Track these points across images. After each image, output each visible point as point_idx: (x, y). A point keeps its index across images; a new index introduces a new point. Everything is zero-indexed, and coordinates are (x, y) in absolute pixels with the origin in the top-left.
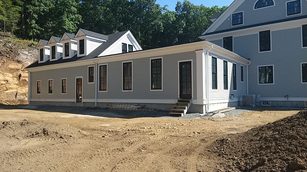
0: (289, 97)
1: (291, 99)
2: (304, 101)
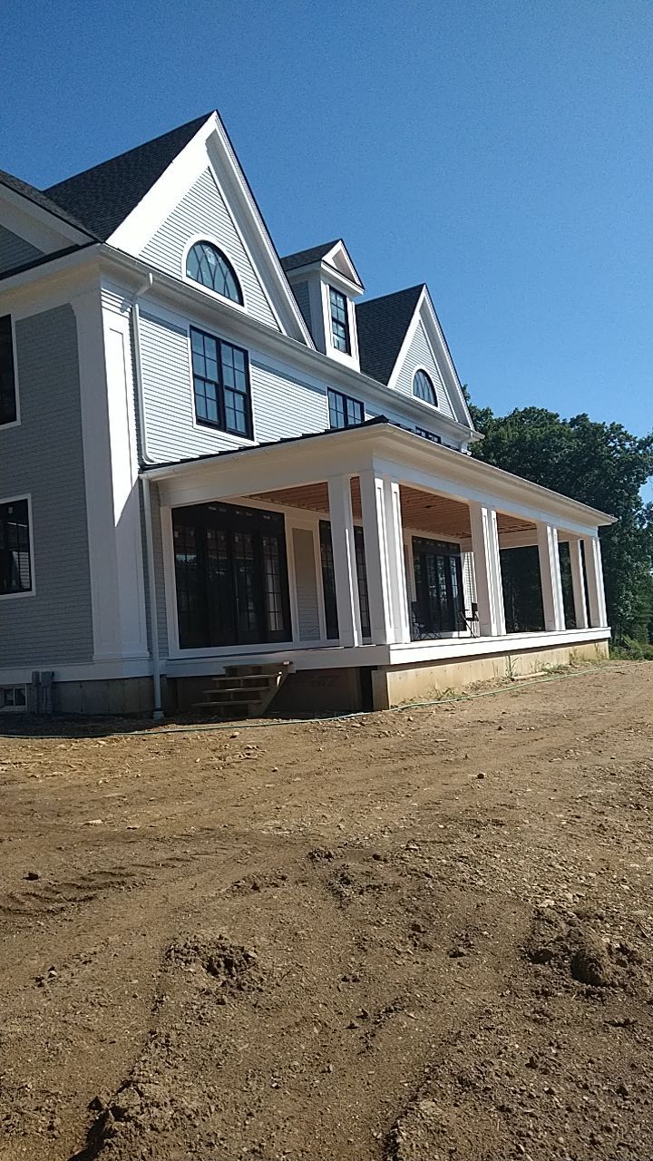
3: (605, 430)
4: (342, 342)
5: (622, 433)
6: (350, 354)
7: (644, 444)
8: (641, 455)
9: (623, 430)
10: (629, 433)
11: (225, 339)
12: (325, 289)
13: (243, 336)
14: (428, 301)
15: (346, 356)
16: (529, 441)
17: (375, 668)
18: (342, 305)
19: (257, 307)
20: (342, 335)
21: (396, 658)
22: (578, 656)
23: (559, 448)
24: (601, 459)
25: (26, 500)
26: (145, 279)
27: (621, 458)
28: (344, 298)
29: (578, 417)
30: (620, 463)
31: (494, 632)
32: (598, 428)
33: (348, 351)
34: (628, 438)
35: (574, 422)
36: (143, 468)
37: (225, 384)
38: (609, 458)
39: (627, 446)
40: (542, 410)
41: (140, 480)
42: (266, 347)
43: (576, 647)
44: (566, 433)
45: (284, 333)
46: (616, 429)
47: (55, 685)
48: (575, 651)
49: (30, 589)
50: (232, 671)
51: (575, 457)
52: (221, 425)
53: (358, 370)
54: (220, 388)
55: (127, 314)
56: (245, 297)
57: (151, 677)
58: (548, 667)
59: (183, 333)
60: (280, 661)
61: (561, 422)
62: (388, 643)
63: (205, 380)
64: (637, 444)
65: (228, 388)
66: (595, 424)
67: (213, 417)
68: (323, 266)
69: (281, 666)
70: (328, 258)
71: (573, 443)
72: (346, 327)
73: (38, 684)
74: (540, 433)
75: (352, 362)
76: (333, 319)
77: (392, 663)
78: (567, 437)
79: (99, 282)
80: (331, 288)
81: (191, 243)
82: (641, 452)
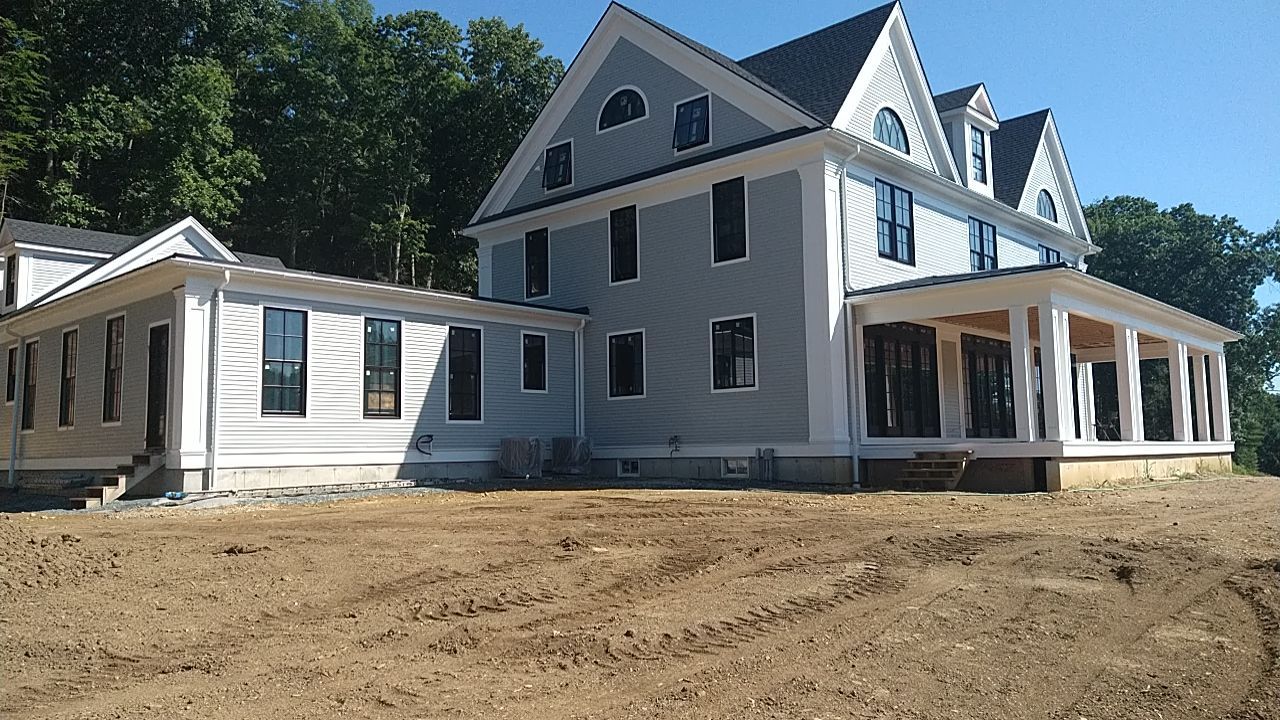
0: (681, 443)
1: (688, 451)
2: (720, 458)
3: (1216, 224)
4: (979, 173)
5: (1235, 228)
6: (986, 183)
7: (1263, 240)
8: (1258, 253)
9: (1236, 224)
10: (1244, 228)
11: (899, 186)
12: (968, 129)
13: (908, 180)
14: (1053, 127)
15: (983, 185)
16: (1122, 235)
17: (1049, 459)
18: (979, 140)
19: (920, 156)
20: (979, 166)
21: (1067, 452)
22: (1204, 465)
23: (1156, 242)
24: (1209, 257)
25: (752, 318)
26: (854, 149)
27: (1233, 255)
28: (982, 133)
29: (1181, 206)
30: (1232, 260)
31: (1135, 438)
32: (1206, 221)
33: (984, 181)
34: (1243, 234)
35: (1175, 212)
36: (847, 295)
37: (897, 222)
38: (1218, 255)
39: (1241, 242)
40: (1138, 199)
41: (845, 305)
42: (924, 187)
43: (1203, 458)
44: (1166, 225)
45: (938, 173)
46: (1229, 222)
47: (775, 458)
48: (1201, 461)
49: (753, 385)
50: (920, 455)
51: (1176, 253)
52: (893, 256)
53: (992, 197)
54: (893, 225)
55: (838, 176)
56: (911, 148)
57: (851, 457)
58: (1178, 473)
59: (870, 184)
60: (964, 450)
61: (1160, 212)
62: (1061, 439)
63: (883, 220)
64: (1254, 240)
65: (899, 225)
66: (1203, 216)
67: (887, 250)
68: (968, 109)
69: (966, 454)
70: (972, 103)
71: (1175, 237)
72: (983, 160)
73: (761, 458)
74: (1134, 226)
75: (987, 191)
76: (974, 155)
77: (1065, 455)
78: (1167, 230)
79: (823, 155)
80: (972, 127)
81: (876, 111)
82: (1258, 249)
